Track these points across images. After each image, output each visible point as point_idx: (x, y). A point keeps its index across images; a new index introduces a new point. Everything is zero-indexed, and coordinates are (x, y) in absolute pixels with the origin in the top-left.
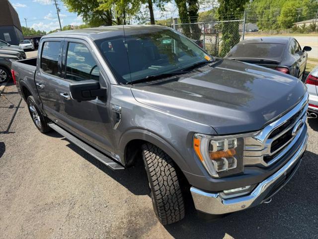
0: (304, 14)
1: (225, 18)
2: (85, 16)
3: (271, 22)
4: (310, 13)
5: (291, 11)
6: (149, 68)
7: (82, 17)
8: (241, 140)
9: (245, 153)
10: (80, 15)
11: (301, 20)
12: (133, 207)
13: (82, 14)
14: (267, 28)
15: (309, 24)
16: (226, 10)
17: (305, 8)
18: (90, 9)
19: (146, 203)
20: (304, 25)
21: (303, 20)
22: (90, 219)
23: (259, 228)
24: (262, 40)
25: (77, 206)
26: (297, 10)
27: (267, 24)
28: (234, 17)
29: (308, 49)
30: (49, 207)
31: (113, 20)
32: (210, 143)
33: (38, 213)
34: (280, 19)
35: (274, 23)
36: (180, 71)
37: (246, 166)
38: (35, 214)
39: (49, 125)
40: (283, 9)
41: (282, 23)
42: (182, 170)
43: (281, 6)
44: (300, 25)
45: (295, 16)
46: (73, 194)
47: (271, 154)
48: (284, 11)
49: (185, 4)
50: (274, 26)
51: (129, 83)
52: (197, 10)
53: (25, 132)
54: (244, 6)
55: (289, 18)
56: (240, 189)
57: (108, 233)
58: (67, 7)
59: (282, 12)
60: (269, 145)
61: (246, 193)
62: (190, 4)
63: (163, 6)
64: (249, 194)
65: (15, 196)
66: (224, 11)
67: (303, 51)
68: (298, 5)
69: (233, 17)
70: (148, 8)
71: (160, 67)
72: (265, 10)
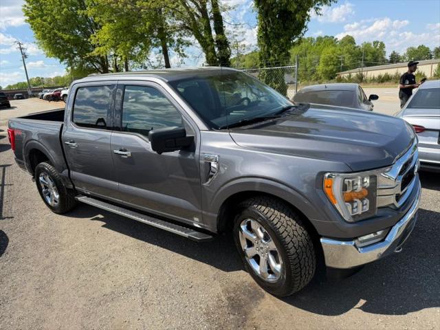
0: (347, 62)
1: (268, 65)
2: (70, 64)
3: (309, 72)
4: (354, 61)
5: (332, 58)
6: (231, 114)
7: (66, 65)
8: (374, 178)
9: (379, 193)
10: (63, 63)
11: (345, 69)
12: (227, 283)
13: (66, 61)
14: (306, 79)
15: (355, 74)
16: (269, 55)
17: (347, 56)
18: (75, 54)
19: (241, 277)
20: (350, 76)
21: (347, 70)
22: (175, 303)
23: (384, 284)
24: (326, 87)
25: (150, 292)
26: (338, 58)
27: (304, 75)
28: (279, 63)
29: (374, 97)
30: (111, 297)
31: (109, 69)
32: (344, 183)
33: (97, 306)
34: (320, 68)
35: (313, 73)
36: (271, 114)
37: (379, 208)
38: (93, 309)
39: (79, 198)
40: (323, 56)
41: (323, 73)
42: (310, 219)
43: (319, 53)
44: (345, 75)
45: (337, 65)
46: (139, 279)
47: (401, 193)
48: (324, 59)
49: (214, 49)
50: (313, 77)
51: (222, 128)
52: (229, 56)
53: (29, 214)
54: (289, 51)
55: (331, 67)
56: (372, 235)
57: (207, 314)
58: (44, 51)
59: (321, 60)
60: (400, 182)
61: (380, 239)
62: (220, 49)
63: (183, 51)
64: (383, 240)
65: (53, 292)
66: (267, 56)
67: (370, 100)
68: (339, 52)
69: (277, 64)
70: (161, 54)
71: (245, 111)
72: (301, 58)
